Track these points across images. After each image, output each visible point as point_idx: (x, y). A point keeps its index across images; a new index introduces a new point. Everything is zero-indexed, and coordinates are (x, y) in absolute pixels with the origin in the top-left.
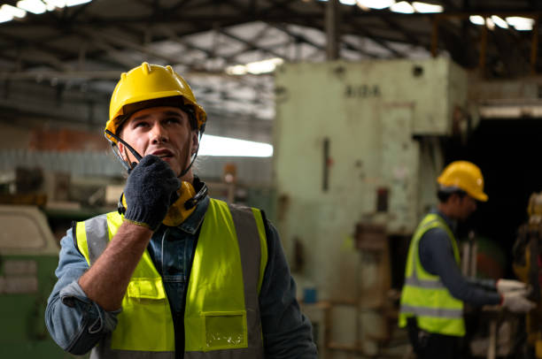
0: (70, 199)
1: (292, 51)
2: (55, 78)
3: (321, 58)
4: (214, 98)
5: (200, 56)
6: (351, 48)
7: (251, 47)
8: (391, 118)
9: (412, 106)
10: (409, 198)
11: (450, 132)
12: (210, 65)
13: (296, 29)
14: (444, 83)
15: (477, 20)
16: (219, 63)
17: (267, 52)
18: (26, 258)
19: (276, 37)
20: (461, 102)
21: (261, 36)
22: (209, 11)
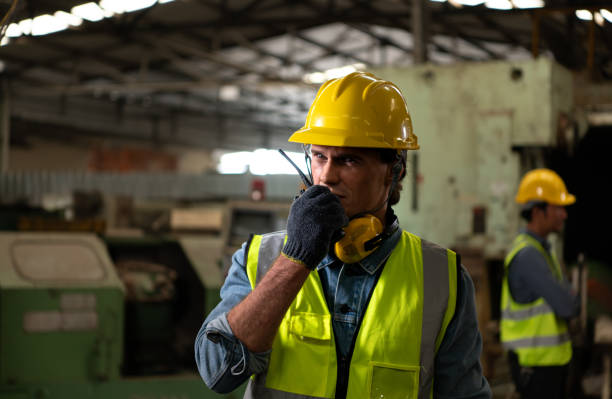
0: (133, 225)
1: (376, 56)
2: (115, 91)
3: (408, 62)
4: (291, 110)
5: (274, 63)
6: (442, 50)
7: (331, 52)
8: (487, 128)
9: (511, 113)
10: (509, 218)
11: (554, 142)
12: (285, 73)
13: (380, 31)
14: (547, 86)
15: (584, 15)
16: (294, 71)
17: (348, 57)
18: (84, 291)
19: (358, 40)
20: (566, 109)
21: (342, 39)
22: (282, 13)
